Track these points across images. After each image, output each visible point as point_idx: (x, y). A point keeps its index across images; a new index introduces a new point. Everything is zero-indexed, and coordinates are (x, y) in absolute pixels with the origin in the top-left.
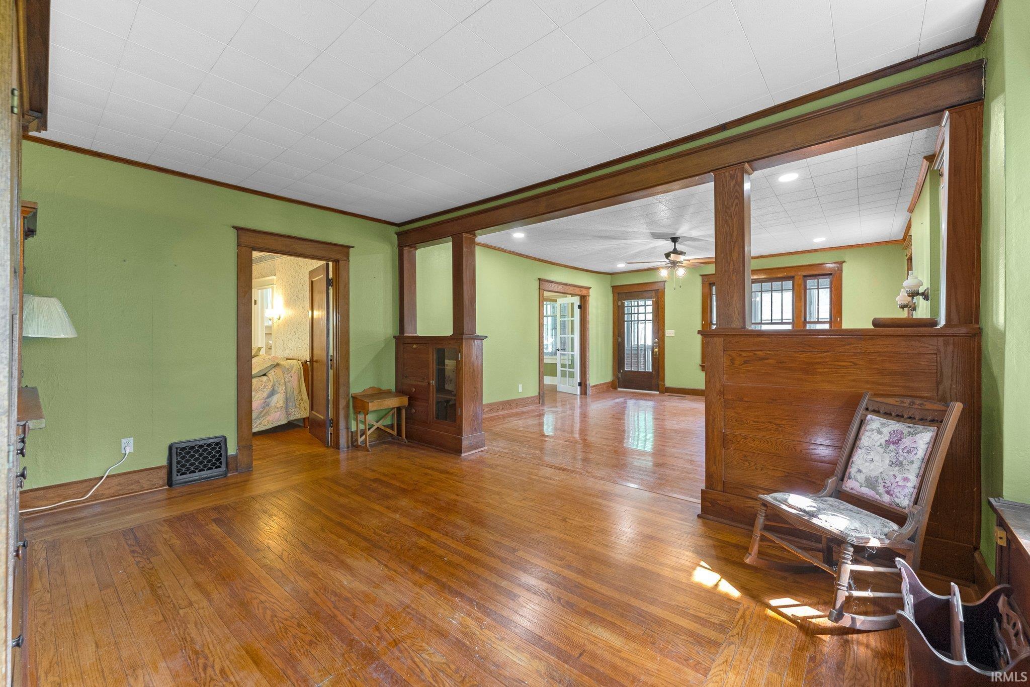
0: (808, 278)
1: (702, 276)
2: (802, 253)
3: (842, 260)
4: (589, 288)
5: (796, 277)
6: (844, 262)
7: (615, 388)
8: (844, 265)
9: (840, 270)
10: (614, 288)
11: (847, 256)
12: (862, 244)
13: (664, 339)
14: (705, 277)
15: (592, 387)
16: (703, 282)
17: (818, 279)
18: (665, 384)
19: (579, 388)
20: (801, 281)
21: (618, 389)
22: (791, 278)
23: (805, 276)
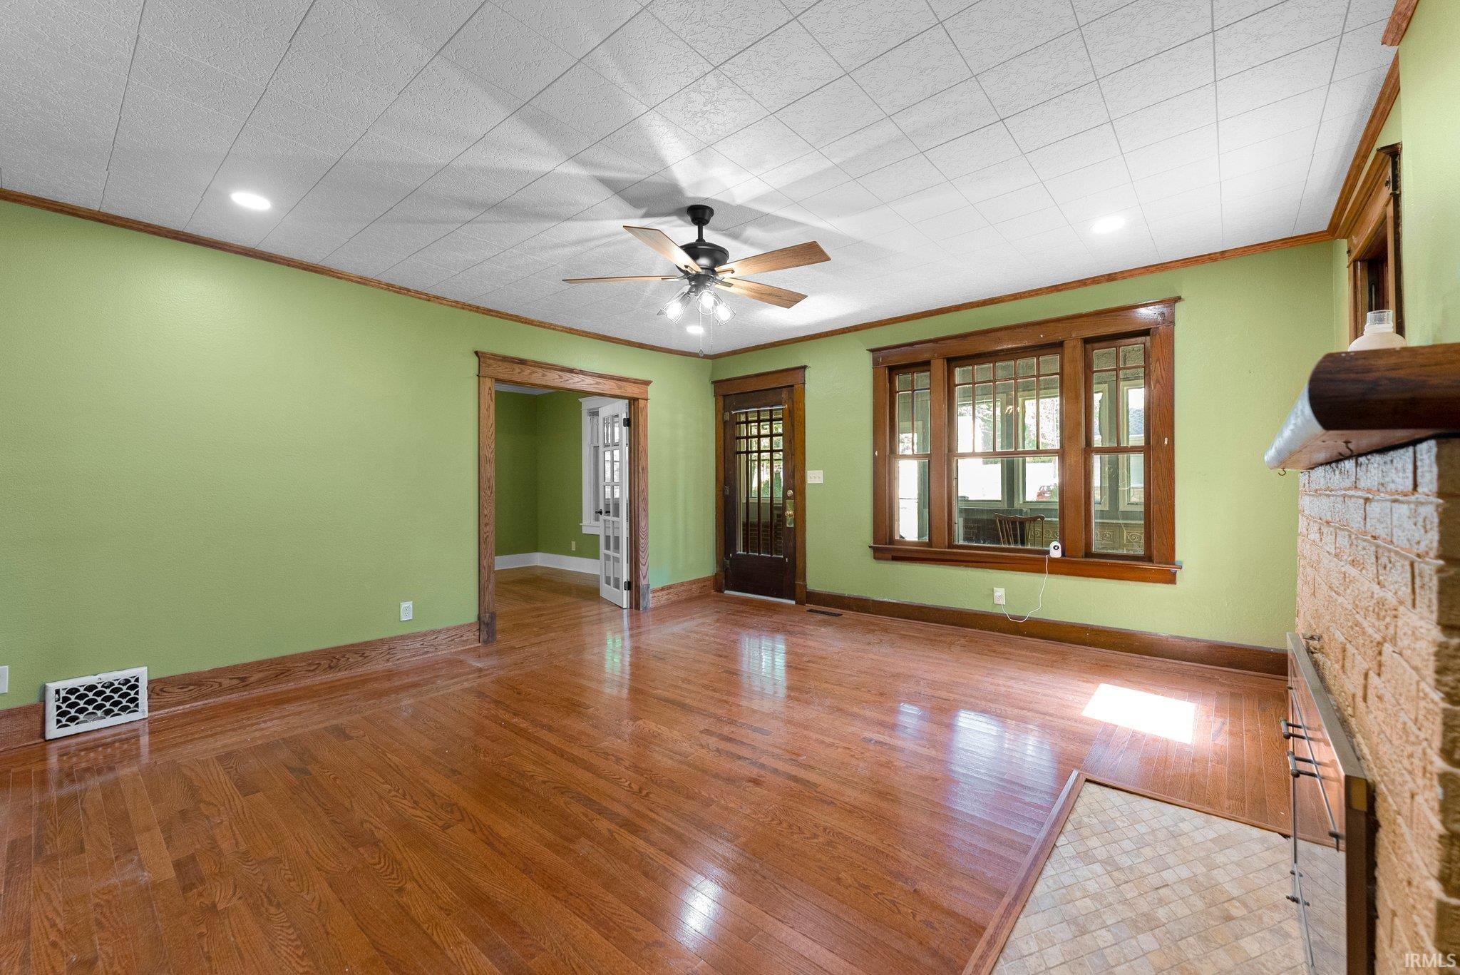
0: (1096, 345)
1: (872, 351)
2: (1079, 287)
3: (1173, 295)
4: (647, 383)
5: (1066, 345)
6: (1178, 299)
7: (720, 590)
8: (1180, 308)
9: (1169, 321)
10: (717, 384)
11: (1186, 284)
12: (1223, 253)
13: (804, 489)
14: (878, 354)
15: (654, 591)
16: (876, 363)
17: (1117, 348)
18: (806, 585)
19: (625, 593)
20: (1079, 353)
21: (726, 592)
22: (1056, 346)
23: (1087, 341)
